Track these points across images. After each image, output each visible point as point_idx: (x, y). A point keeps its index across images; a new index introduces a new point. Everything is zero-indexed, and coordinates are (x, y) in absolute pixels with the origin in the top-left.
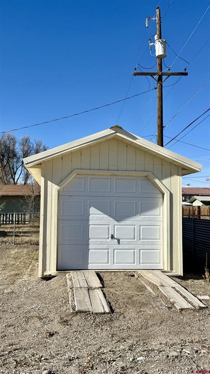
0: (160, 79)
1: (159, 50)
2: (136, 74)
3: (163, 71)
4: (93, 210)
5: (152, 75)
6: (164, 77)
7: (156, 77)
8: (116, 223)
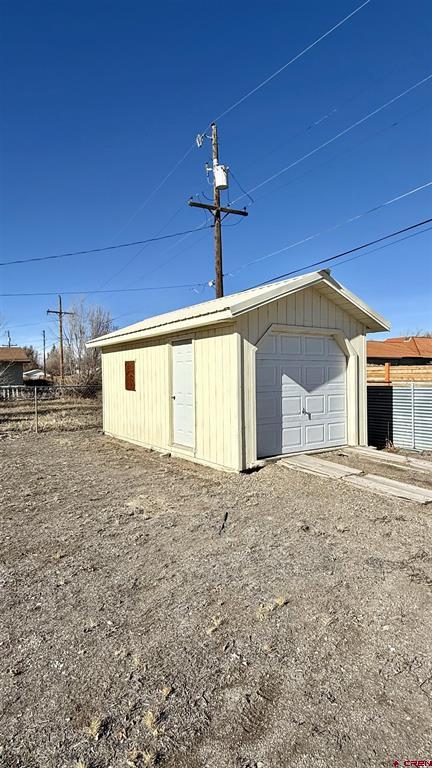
0: (218, 216)
1: (220, 178)
2: (193, 204)
3: (221, 206)
4: (285, 378)
5: (210, 208)
6: (222, 214)
7: (214, 212)
8: (307, 393)
